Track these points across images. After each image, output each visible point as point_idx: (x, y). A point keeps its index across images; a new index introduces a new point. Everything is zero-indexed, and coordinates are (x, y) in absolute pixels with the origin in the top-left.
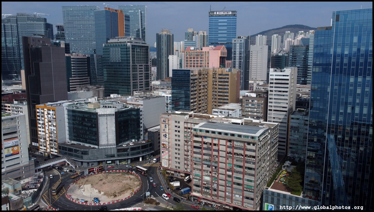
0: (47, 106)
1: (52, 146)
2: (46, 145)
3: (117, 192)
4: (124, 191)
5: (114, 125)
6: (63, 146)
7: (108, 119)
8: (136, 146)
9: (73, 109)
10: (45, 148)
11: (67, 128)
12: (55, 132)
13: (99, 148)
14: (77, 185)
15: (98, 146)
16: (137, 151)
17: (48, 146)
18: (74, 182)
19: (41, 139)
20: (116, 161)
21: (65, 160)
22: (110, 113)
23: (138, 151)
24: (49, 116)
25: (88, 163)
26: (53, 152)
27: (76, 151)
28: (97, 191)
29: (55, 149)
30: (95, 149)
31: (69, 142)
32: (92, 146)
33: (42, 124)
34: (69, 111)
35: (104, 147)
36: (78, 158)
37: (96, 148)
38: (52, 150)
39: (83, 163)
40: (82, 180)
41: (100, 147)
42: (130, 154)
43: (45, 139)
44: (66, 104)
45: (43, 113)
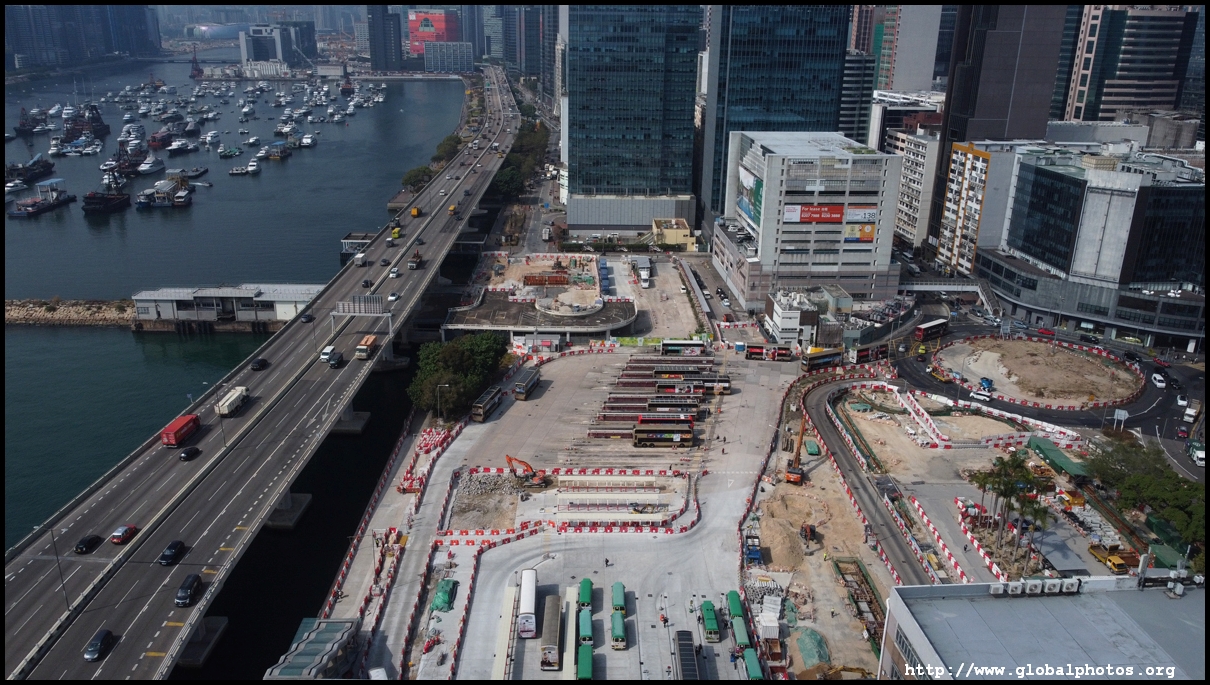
0: (975, 148)
1: (963, 250)
2: (953, 246)
3: (1051, 388)
4: (1070, 393)
5: (1127, 225)
6: (985, 255)
7: (1113, 203)
8: (1186, 303)
9: (1039, 163)
10: (949, 254)
11: (1009, 213)
12: (977, 218)
13: (1067, 280)
14: (971, 348)
15: (1068, 273)
16: (1184, 318)
17: (956, 251)
18: (968, 339)
19: (946, 229)
20: (1107, 329)
21: (976, 288)
22: (1123, 188)
23: (1190, 319)
24: (974, 174)
25: (1030, 311)
26: (962, 266)
27: (1011, 275)
28: (1005, 371)
29: (969, 260)
30: (1056, 281)
31: (1004, 251)
32: (1054, 271)
33: (956, 192)
34: (1023, 167)
35: (1083, 281)
36: (1009, 294)
37: (1060, 278)
38: (961, 261)
39: (1018, 310)
40: (989, 342)
41: (1071, 279)
42: (1156, 321)
43: (953, 231)
44: (1024, 148)
45: (963, 165)
